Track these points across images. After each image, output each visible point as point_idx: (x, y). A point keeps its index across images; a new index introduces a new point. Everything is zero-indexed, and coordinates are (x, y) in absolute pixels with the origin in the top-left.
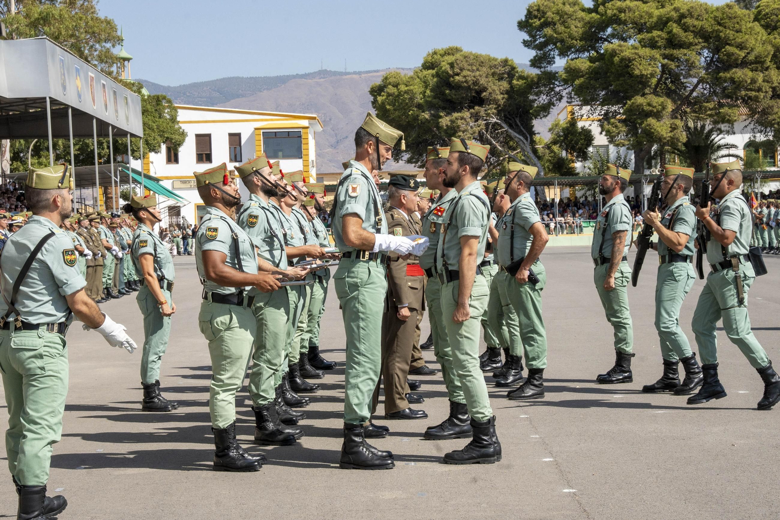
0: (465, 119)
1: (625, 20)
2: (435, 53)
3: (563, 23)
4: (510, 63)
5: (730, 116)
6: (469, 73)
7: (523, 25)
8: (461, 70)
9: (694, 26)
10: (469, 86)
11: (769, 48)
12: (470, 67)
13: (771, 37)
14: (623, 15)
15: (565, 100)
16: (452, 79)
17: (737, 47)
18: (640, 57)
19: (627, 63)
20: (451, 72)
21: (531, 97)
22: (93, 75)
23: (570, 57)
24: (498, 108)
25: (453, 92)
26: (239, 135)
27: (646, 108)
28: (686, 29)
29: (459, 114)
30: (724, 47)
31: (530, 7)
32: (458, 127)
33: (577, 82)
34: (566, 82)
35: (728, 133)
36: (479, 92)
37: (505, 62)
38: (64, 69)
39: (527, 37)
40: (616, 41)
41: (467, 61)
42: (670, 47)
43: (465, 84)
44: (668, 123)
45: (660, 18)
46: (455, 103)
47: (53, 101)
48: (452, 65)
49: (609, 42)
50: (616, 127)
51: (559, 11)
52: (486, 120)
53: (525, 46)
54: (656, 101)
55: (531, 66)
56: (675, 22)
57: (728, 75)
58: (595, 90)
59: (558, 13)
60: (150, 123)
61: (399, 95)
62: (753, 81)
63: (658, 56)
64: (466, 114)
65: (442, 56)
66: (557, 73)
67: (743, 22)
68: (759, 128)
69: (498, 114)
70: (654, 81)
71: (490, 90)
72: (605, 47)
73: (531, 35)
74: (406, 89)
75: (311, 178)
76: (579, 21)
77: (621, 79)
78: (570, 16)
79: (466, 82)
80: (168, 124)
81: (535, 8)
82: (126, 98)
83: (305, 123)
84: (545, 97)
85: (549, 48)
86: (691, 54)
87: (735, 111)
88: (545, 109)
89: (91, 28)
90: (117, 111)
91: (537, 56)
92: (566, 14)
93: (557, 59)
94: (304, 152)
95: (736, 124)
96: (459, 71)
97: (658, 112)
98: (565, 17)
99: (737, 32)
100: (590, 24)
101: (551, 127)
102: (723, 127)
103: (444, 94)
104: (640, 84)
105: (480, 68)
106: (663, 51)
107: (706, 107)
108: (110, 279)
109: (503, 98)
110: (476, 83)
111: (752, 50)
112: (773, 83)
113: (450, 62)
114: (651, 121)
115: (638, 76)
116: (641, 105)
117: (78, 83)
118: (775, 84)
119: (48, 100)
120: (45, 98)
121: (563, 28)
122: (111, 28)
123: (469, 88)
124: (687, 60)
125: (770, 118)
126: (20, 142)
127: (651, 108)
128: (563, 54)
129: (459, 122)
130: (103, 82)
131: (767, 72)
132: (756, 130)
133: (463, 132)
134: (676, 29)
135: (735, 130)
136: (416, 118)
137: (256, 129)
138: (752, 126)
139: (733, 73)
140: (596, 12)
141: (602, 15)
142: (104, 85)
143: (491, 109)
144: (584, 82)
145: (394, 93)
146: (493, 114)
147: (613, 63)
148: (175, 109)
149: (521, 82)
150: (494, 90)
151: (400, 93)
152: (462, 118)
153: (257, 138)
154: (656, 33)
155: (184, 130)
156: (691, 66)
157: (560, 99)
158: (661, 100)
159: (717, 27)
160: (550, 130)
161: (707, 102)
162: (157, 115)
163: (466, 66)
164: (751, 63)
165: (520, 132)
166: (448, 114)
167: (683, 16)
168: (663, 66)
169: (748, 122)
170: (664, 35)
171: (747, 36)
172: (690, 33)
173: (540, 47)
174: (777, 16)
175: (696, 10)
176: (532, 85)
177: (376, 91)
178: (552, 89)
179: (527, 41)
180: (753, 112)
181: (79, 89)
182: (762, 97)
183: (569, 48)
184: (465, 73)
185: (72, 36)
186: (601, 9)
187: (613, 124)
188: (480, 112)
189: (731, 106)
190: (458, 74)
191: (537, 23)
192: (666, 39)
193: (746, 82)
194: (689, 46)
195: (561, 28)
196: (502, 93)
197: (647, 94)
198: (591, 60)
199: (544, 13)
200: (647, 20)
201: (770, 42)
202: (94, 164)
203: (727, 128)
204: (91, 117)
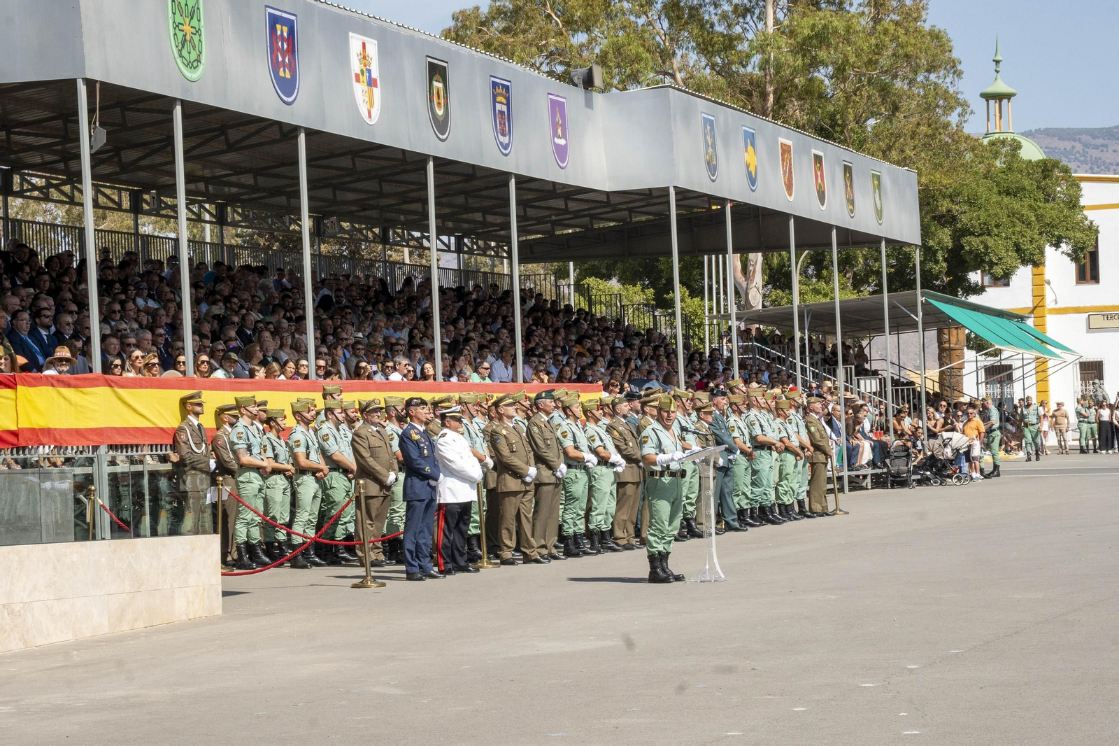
22: (789, 143)
38: (713, 137)
47: (685, 194)
80: (1062, 212)
82: (878, 178)
89: (903, 47)
90: (851, 202)
108: (691, 504)
117: (750, 157)
119: (672, 192)
120: (665, 190)
122: (941, 46)
126: (780, 255)
130: (815, 151)
142: (818, 159)
148: (1075, 184)
155: (1091, 223)
162: (1042, 196)
181: (752, 169)
185: (871, 63)
204: (786, 216)
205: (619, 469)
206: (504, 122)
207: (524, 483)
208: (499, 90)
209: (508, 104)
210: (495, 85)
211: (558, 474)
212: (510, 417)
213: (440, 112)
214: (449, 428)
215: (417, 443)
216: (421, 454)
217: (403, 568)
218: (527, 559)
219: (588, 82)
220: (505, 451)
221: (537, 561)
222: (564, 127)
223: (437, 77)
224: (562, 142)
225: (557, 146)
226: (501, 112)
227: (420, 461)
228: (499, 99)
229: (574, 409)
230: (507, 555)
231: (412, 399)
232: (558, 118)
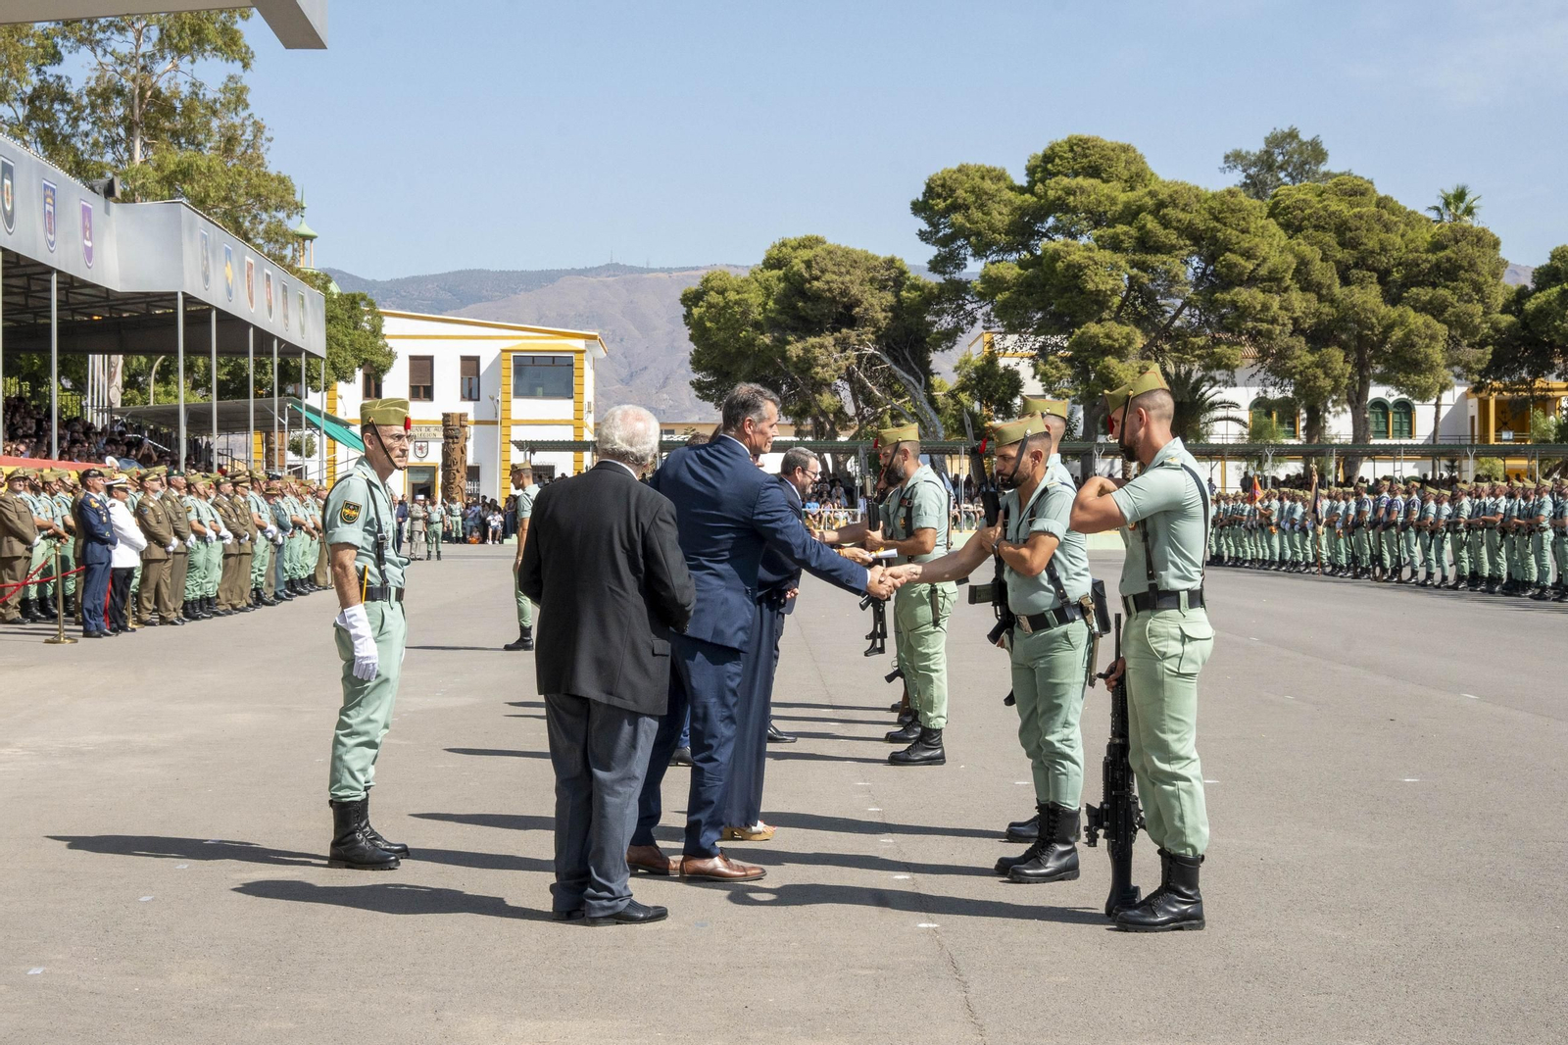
0: (826, 348)
1: (1075, 207)
2: (784, 244)
3: (981, 207)
4: (898, 264)
5: (1229, 359)
6: (835, 277)
7: (918, 208)
8: (823, 271)
9: (1180, 221)
10: (835, 297)
11: (1290, 258)
12: (836, 269)
13: (1294, 242)
14: (1072, 198)
15: (980, 324)
16: (808, 286)
17: (1242, 255)
18: (1096, 264)
19: (1076, 272)
20: (807, 275)
21: (929, 318)
22: (252, 261)
23: (990, 259)
24: (877, 332)
25: (810, 304)
26: (476, 359)
27: (1103, 341)
28: (1166, 223)
29: (817, 340)
30: (1223, 255)
31: (932, 180)
32: (815, 359)
33: (999, 297)
34: (982, 296)
35: (1226, 384)
36: (849, 307)
37: (890, 263)
38: (206, 250)
39: (925, 227)
40: (1060, 238)
41: (831, 259)
42: (1141, 251)
43: (828, 294)
44: (1135, 365)
45: (1127, 205)
46: (813, 322)
47: (189, 299)
48: (808, 264)
49: (1050, 238)
50: (1057, 368)
51: (974, 188)
52: (858, 350)
53: (922, 240)
54: (1119, 331)
55: (930, 270)
56: (1150, 212)
57: (1228, 297)
58: (1026, 312)
59: (973, 192)
60: (340, 336)
61: (727, 305)
62: (1265, 308)
63: (1123, 263)
64: (828, 340)
65: (795, 249)
66: (969, 282)
67: (1252, 218)
68: (1272, 378)
69: (877, 341)
70: (1116, 300)
71: (866, 304)
72: (1043, 246)
73: (931, 224)
74: (737, 297)
75: (586, 431)
76: (1005, 205)
77: (1066, 295)
78: (992, 197)
79: (830, 290)
80: (368, 338)
81: (939, 182)
82: (302, 298)
83: (580, 344)
84: (949, 318)
85: (959, 243)
86: (1173, 263)
87: (1238, 352)
88: (950, 337)
89: (256, 189)
90: (286, 317)
91: (939, 255)
92: (986, 193)
93: (970, 260)
94: (576, 389)
95: (1237, 371)
96: (819, 273)
97: (1121, 348)
98: (984, 197)
99: (1243, 232)
100: (1022, 211)
101: (957, 364)
102: (1219, 374)
103: (795, 308)
104: (1096, 304)
105: (852, 270)
106: (1131, 256)
107: (1194, 344)
108: (261, 576)
109: (885, 319)
110: (844, 293)
111: (1265, 260)
112: (1294, 312)
113: (806, 258)
114: (1111, 361)
115: (1092, 292)
116: (1096, 336)
117: (229, 271)
118: (1298, 314)
119: (180, 297)
120: (176, 294)
121: (980, 214)
122: (286, 190)
123: (833, 300)
124: (1167, 272)
125: (1290, 364)
126: (138, 359)
127: (1110, 342)
128: (979, 253)
129: (817, 352)
130: (267, 271)
131: (1286, 295)
132: (1267, 382)
133: (823, 367)
134: (1151, 223)
135: (1237, 380)
136: (750, 343)
137: (503, 351)
138: (1261, 375)
139: (1236, 294)
140: (1033, 193)
141: (1040, 198)
142: (268, 276)
143: (866, 333)
144: (1010, 298)
145: (718, 304)
146: (869, 341)
147: (1054, 270)
148: (380, 316)
149: (914, 294)
150: (872, 305)
151: (727, 303)
152: (821, 346)
153: (505, 364)
154: (1120, 228)
155: (391, 349)
156: (1173, 280)
157: (973, 323)
158: (1126, 329)
159: (1213, 224)
160: (956, 369)
161: (1195, 336)
162: (351, 325)
163: (830, 266)
164: (1263, 280)
165: (910, 371)
166: (801, 338)
167: (1161, 205)
168: (1131, 278)
169: (1256, 369)
170: (1133, 232)
171: (1257, 240)
172: (1172, 231)
173: (944, 242)
174: (1303, 211)
175: (1182, 196)
176: (931, 299)
177: (691, 299)
178: (961, 307)
179: (926, 232)
180: (1264, 354)
181: (230, 281)
182: (1278, 332)
183: (989, 245)
184: (828, 276)
185: (225, 199)
186: (1039, 188)
187: (1053, 363)
188: (849, 337)
189: (1230, 344)
190: (817, 279)
191: (941, 205)
192: (1136, 238)
193: (1255, 308)
194: (1169, 249)
195: (977, 215)
196: (884, 310)
197: (1105, 320)
198: (1022, 264)
199: (952, 191)
200: (1107, 208)
201: (1292, 250)
202: (248, 397)
203: (1225, 378)
204: (246, 325)
205: (228, 542)
206: (50, 219)
207: (168, 553)
208: (49, 192)
209: (54, 206)
210: (46, 187)
211: (188, 544)
212: (155, 491)
213: (8, 208)
214: (117, 498)
215: (96, 511)
216: (101, 521)
217: (81, 628)
218: (163, 621)
219: (109, 191)
220: (152, 521)
221: (173, 623)
222: (90, 229)
223: (7, 175)
224: (89, 244)
225: (86, 247)
226: (49, 213)
227: (100, 526)
228: (49, 200)
229: (198, 486)
230: (146, 617)
231: (89, 471)
232: (87, 223)
